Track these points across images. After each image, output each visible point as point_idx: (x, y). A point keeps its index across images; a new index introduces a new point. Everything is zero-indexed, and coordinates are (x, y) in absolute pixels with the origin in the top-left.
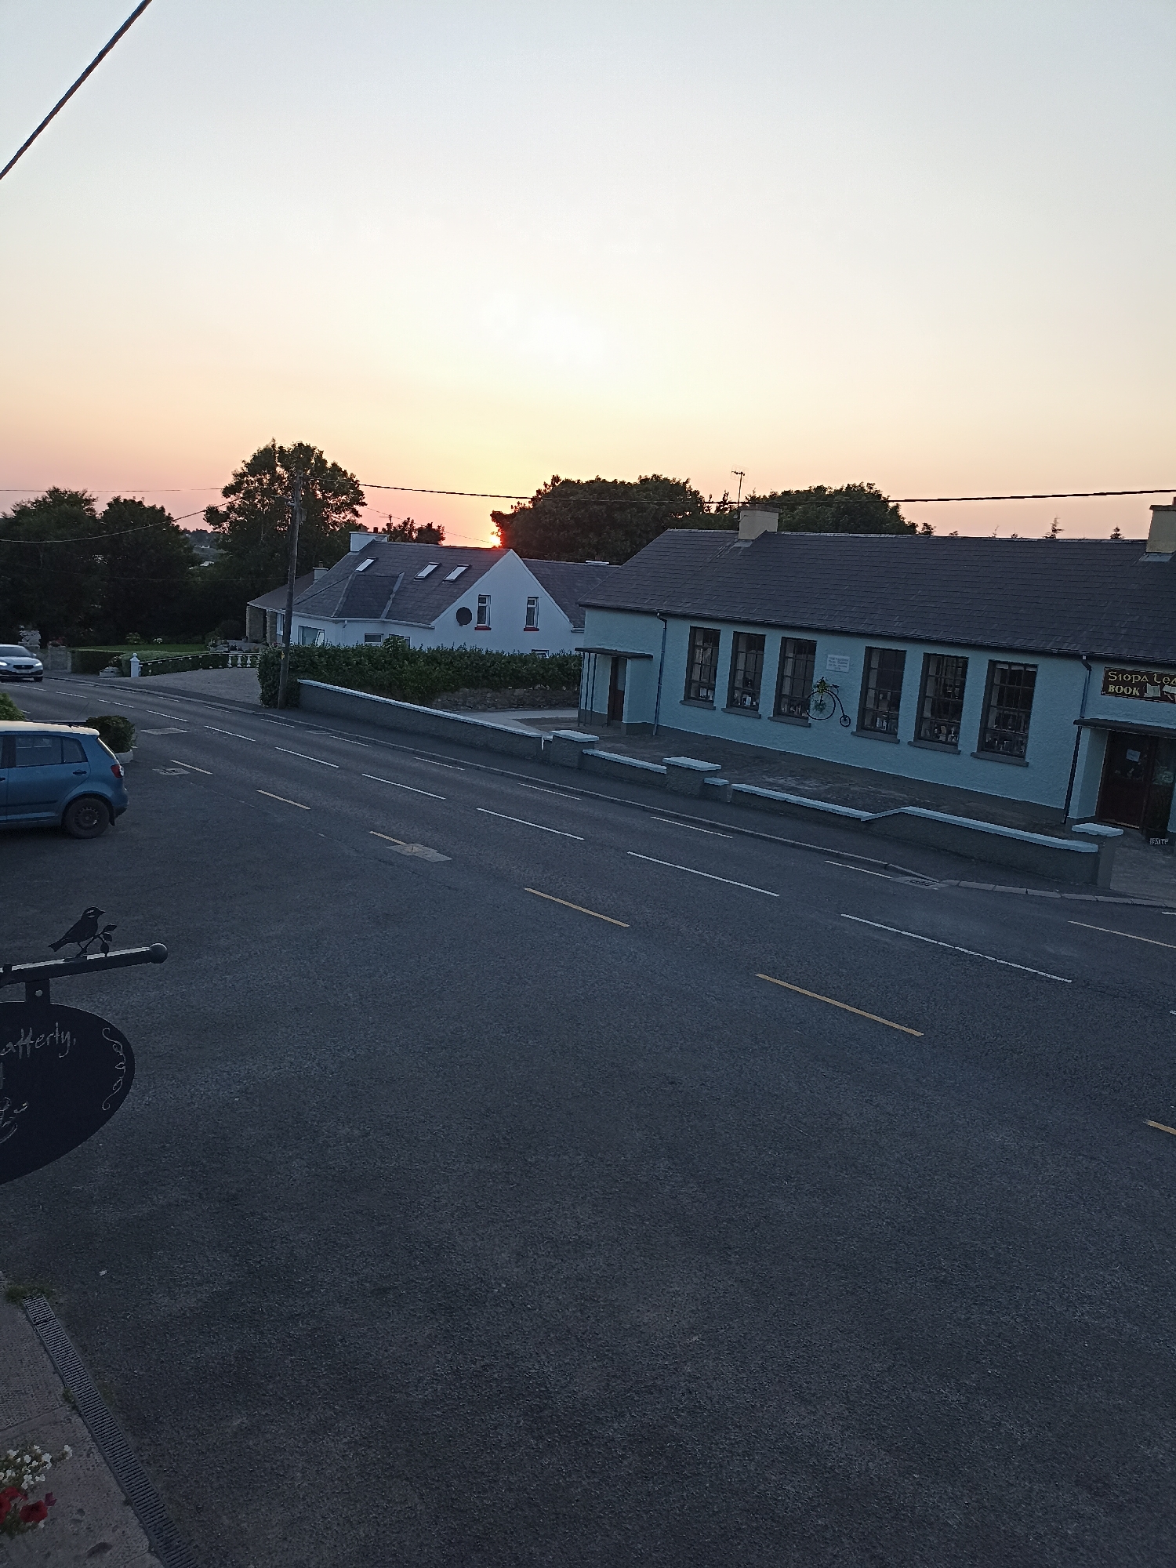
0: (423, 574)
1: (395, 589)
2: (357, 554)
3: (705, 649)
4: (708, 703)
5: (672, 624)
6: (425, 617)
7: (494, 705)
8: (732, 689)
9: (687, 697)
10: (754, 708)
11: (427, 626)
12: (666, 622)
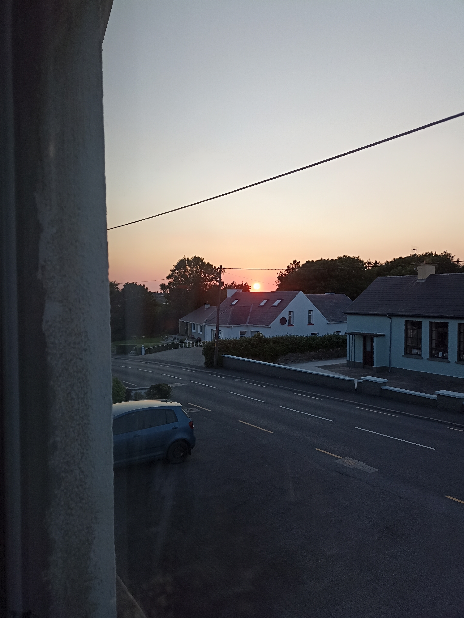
0: (262, 304)
1: (250, 311)
2: (230, 298)
3: (413, 330)
4: (419, 356)
5: (395, 320)
6: (267, 323)
7: (302, 360)
8: (431, 349)
9: (406, 353)
10: (446, 358)
11: (268, 326)
12: (391, 318)
